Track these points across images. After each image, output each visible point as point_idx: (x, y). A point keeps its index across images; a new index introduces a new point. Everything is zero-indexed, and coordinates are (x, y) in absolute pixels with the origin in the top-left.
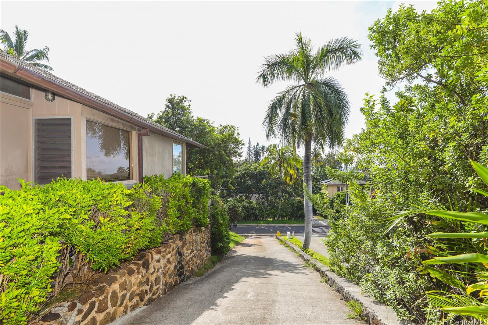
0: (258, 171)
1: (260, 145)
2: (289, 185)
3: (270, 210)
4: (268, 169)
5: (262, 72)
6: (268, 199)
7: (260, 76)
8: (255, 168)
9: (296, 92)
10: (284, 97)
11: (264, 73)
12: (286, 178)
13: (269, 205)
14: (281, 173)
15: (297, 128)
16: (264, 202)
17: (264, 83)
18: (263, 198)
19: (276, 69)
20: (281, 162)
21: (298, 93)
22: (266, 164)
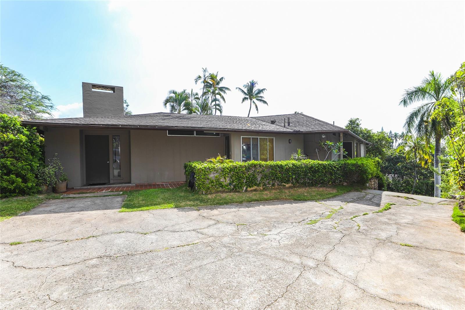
0: (394, 156)
1: (393, 133)
2: (424, 168)
3: (405, 186)
4: (404, 154)
5: (403, 99)
6: (404, 178)
7: (402, 101)
8: (392, 153)
9: (429, 107)
10: (419, 111)
11: (404, 99)
12: (421, 163)
13: (405, 183)
14: (416, 158)
15: (429, 129)
16: (399, 181)
17: (405, 105)
18: (398, 177)
19: (413, 96)
20: (416, 150)
21: (430, 108)
22: (401, 151)
